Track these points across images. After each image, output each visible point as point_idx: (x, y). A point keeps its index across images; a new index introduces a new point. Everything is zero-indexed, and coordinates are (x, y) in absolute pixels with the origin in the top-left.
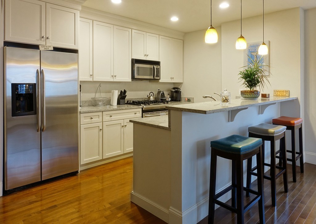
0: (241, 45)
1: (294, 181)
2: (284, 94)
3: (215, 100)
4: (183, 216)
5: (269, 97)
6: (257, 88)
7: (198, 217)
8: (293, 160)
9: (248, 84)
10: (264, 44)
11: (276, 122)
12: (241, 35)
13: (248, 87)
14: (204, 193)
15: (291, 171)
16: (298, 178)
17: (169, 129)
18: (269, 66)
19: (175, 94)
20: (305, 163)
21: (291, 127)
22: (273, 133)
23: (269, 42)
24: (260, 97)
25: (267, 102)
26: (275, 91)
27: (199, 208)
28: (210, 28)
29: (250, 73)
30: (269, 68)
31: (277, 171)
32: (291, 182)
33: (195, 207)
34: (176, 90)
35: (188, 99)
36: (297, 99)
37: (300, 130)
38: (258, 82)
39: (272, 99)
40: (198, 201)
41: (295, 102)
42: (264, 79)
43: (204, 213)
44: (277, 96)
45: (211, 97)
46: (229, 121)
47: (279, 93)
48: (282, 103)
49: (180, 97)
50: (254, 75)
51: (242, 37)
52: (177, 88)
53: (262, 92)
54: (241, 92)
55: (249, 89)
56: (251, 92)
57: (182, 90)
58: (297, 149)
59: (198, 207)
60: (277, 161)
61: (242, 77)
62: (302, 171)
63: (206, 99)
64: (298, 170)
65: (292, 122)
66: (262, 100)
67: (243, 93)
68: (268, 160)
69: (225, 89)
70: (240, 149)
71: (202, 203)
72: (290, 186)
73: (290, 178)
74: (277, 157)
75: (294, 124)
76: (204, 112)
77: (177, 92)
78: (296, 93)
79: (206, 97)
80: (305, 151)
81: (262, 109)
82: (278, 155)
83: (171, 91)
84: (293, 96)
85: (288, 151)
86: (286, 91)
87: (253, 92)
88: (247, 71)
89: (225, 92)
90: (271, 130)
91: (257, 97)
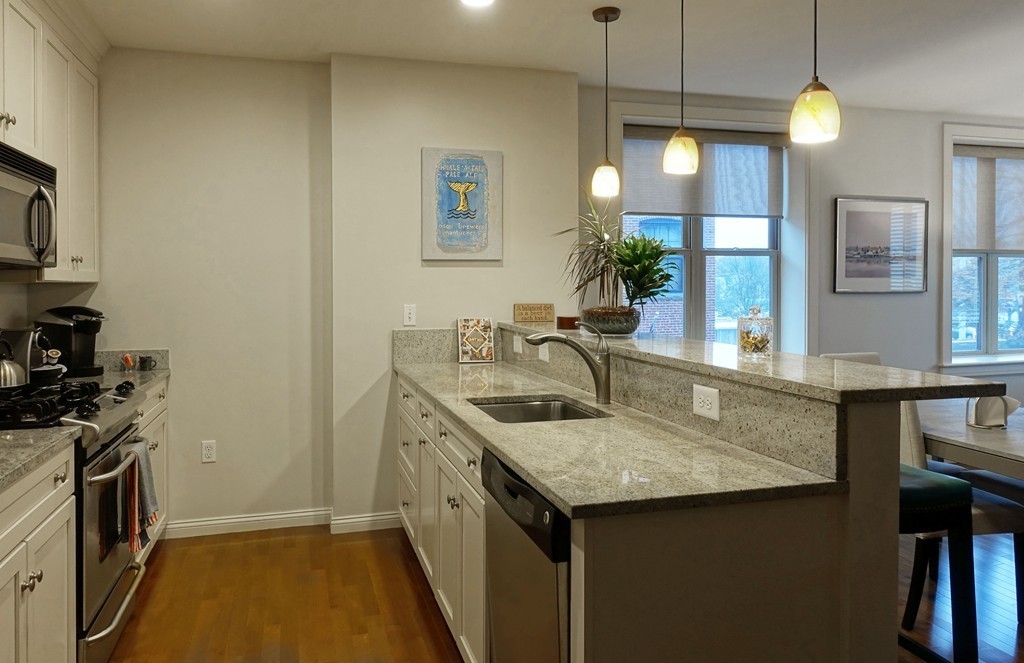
2: (543, 315)
17: (839, 489)
19: (75, 341)
26: (518, 308)
34: (82, 318)
44: (524, 321)
47: (529, 312)
52: (87, 311)
86: (546, 307)
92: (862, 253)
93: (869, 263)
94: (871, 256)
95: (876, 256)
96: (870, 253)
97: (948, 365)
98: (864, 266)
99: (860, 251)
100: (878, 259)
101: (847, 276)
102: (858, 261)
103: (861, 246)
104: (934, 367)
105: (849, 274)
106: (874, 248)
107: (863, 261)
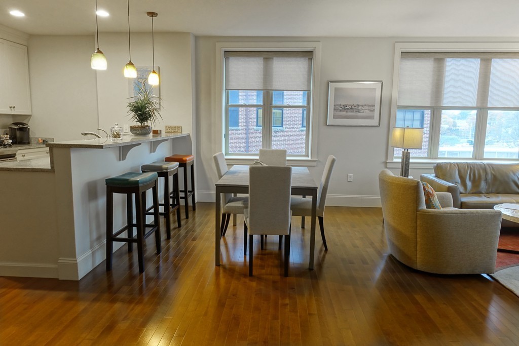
0: (130, 73)
1: (187, 217)
2: (176, 130)
3: (99, 137)
4: (78, 261)
5: (160, 134)
6: (148, 123)
7: (94, 262)
8: (186, 198)
9: (139, 118)
10: (154, 72)
11: (168, 160)
12: (130, 61)
13: (139, 121)
14: (99, 238)
15: (184, 211)
16: (190, 215)
17: (52, 170)
18: (160, 98)
19: (18, 133)
20: (197, 202)
21: (183, 164)
22: (167, 169)
23: (159, 68)
24: (151, 134)
25: (159, 138)
26: (166, 127)
27: (93, 254)
28: (97, 52)
29: (141, 106)
30: (160, 101)
31: (171, 209)
32: (184, 219)
33: (89, 252)
34: (21, 126)
35: (44, 141)
36: (189, 136)
37: (192, 167)
38: (150, 116)
39: (164, 135)
40: (92, 247)
41: (187, 138)
42: (155, 112)
43: (101, 257)
44: (169, 132)
45: (94, 134)
46: (120, 160)
47: (171, 129)
48: (175, 140)
49: (29, 138)
50: (145, 109)
51: (131, 64)
52: (22, 124)
53: (154, 128)
54: (131, 127)
55: (139, 124)
56: (142, 127)
57: (32, 125)
58: (189, 188)
59: (93, 252)
60: (171, 201)
61: (132, 110)
62: (194, 209)
63: (86, 136)
64: (190, 209)
65: (184, 159)
66: (153, 136)
67: (132, 129)
68: (161, 200)
69: (116, 123)
70: (138, 181)
71: (96, 248)
72: (183, 223)
73: (183, 216)
74: (171, 197)
75: (186, 160)
76: (101, 147)
77: (21, 129)
78: (188, 129)
79: (86, 134)
80: (197, 190)
81: (154, 146)
82: (172, 195)
83: (11, 128)
84: (185, 133)
85: (181, 191)
86: (178, 127)
87: (145, 128)
88: (137, 103)
89: (116, 127)
90: (165, 166)
91: (150, 133)
92: (343, 107)
93: (347, 112)
94: (348, 109)
95: (351, 108)
96: (347, 107)
97: (391, 161)
98: (344, 113)
99: (342, 106)
100: (352, 110)
101: (334, 118)
102: (341, 111)
103: (344, 104)
104: (384, 162)
105: (335, 117)
106: (351, 105)
107: (343, 111)
